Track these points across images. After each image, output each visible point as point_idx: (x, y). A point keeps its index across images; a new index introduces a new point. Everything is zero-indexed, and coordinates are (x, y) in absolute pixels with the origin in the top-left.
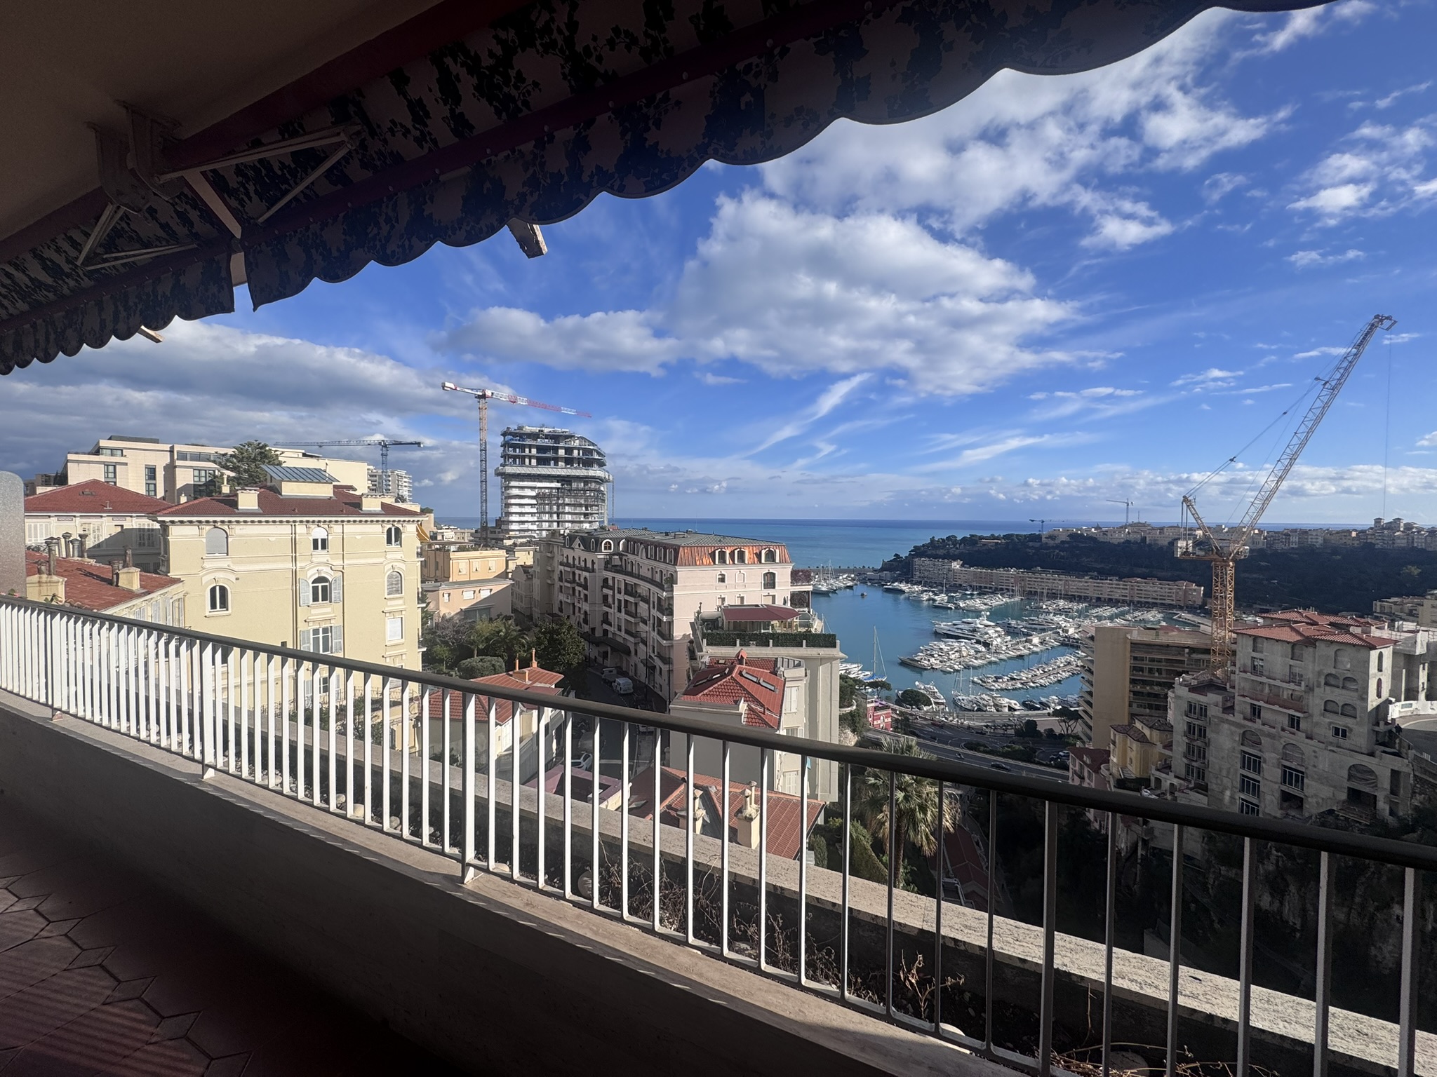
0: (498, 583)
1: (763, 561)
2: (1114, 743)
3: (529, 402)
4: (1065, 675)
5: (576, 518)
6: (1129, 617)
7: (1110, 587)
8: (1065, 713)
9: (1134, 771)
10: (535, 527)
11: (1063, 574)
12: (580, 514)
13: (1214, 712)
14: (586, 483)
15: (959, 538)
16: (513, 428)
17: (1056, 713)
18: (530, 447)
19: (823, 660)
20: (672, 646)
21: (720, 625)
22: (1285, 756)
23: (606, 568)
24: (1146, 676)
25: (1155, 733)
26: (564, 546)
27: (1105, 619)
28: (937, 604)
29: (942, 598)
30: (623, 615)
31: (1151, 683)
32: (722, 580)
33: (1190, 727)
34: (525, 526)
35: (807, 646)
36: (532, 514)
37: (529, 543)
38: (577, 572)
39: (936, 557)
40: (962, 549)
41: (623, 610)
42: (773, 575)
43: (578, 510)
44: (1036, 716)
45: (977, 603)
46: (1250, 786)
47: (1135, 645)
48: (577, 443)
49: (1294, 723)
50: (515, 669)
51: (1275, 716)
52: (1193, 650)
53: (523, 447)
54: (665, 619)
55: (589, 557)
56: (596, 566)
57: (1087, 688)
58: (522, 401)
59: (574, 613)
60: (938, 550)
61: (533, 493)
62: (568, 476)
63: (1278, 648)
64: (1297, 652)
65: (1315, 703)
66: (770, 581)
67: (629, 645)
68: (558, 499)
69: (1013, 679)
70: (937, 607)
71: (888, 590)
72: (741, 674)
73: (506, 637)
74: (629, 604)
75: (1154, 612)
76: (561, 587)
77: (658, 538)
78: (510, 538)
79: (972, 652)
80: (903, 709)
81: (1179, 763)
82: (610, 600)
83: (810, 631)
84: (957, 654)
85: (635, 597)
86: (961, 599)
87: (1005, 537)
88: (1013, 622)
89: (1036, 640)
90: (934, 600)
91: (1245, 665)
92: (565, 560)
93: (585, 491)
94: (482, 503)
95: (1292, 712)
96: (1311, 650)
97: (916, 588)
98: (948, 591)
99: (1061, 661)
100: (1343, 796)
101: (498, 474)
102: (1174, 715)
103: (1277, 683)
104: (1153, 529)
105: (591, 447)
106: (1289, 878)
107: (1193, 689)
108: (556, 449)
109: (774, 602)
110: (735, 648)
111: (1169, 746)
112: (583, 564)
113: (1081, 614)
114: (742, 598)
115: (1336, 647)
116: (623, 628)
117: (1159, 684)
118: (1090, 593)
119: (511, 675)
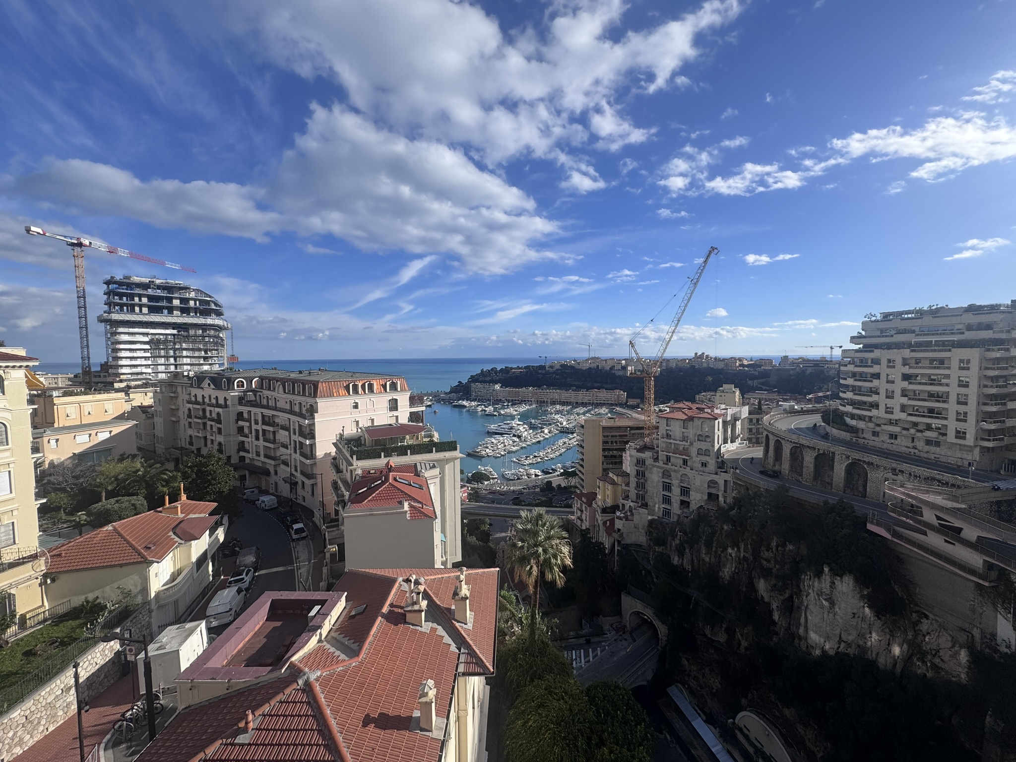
0: (116, 424)
1: (388, 390)
2: (599, 488)
3: (131, 254)
4: (563, 450)
5: (194, 361)
6: (592, 412)
7: (583, 395)
8: (566, 474)
9: (609, 502)
10: (149, 370)
11: (558, 389)
12: (200, 357)
13: (649, 462)
14: (204, 330)
15: (498, 369)
16: (119, 277)
17: (562, 474)
18: (140, 296)
19: (448, 461)
20: (315, 464)
21: (363, 443)
22: (682, 481)
23: (240, 403)
24: (609, 446)
25: (620, 478)
26: (192, 386)
27: (581, 416)
28: (487, 413)
29: (490, 409)
30: (261, 443)
31: (612, 450)
32: (356, 406)
33: (638, 472)
34: (139, 370)
35: (436, 452)
36: (146, 358)
37: (146, 385)
38: (208, 409)
39: (485, 382)
40: (500, 376)
41: (261, 438)
42: (396, 400)
43: (197, 354)
44: (550, 478)
45: (511, 410)
46: (667, 500)
47: (604, 428)
48: (193, 295)
49: (685, 462)
50: (164, 504)
51: (677, 460)
52: (632, 428)
53: (132, 297)
54: (308, 442)
55: (221, 395)
56: (228, 403)
57: (581, 457)
58: (123, 253)
59: (206, 445)
60: (486, 377)
61: (146, 339)
62: (185, 324)
63: (678, 423)
64: (686, 424)
65: (694, 451)
66: (394, 405)
67: (268, 467)
68: (175, 344)
69: (535, 457)
70: (487, 415)
71: (455, 406)
72: (395, 479)
73: (144, 476)
74: (267, 433)
75: (604, 409)
76: (190, 423)
77: (293, 376)
78: (121, 381)
79: (511, 442)
80: (472, 486)
81: (633, 493)
82: (246, 431)
83: (433, 441)
84: (502, 445)
85: (273, 426)
86: (501, 409)
87: (526, 368)
88: (533, 421)
89: (546, 431)
90: (485, 411)
91: (663, 434)
92: (193, 399)
93: (204, 337)
94: (82, 348)
95: (684, 457)
96: (691, 422)
97: (473, 403)
98: (494, 404)
99: (561, 442)
100: (706, 497)
101: (101, 320)
102: (628, 466)
103: (678, 442)
104: (602, 360)
105: (209, 299)
106: (686, 546)
107: (639, 451)
108: (170, 300)
109: (397, 420)
110: (381, 459)
111: (628, 484)
112: (214, 401)
113: (569, 412)
114: (373, 420)
115: (702, 420)
116: (262, 453)
117: (616, 450)
118: (572, 400)
119: (160, 512)
